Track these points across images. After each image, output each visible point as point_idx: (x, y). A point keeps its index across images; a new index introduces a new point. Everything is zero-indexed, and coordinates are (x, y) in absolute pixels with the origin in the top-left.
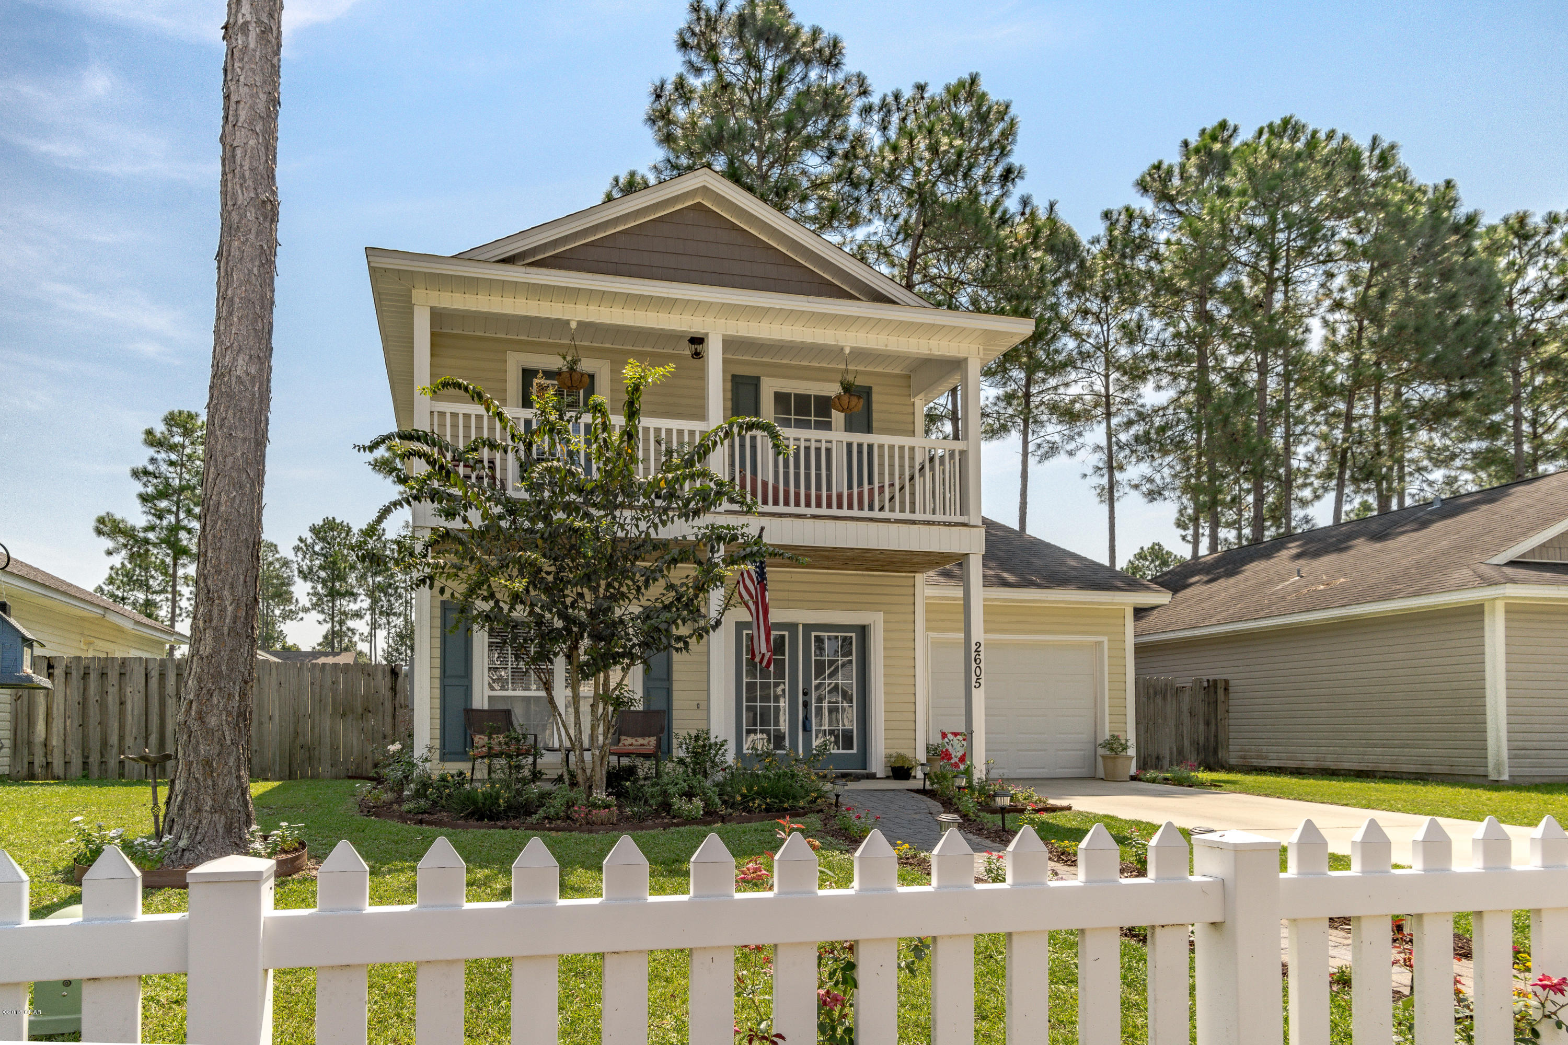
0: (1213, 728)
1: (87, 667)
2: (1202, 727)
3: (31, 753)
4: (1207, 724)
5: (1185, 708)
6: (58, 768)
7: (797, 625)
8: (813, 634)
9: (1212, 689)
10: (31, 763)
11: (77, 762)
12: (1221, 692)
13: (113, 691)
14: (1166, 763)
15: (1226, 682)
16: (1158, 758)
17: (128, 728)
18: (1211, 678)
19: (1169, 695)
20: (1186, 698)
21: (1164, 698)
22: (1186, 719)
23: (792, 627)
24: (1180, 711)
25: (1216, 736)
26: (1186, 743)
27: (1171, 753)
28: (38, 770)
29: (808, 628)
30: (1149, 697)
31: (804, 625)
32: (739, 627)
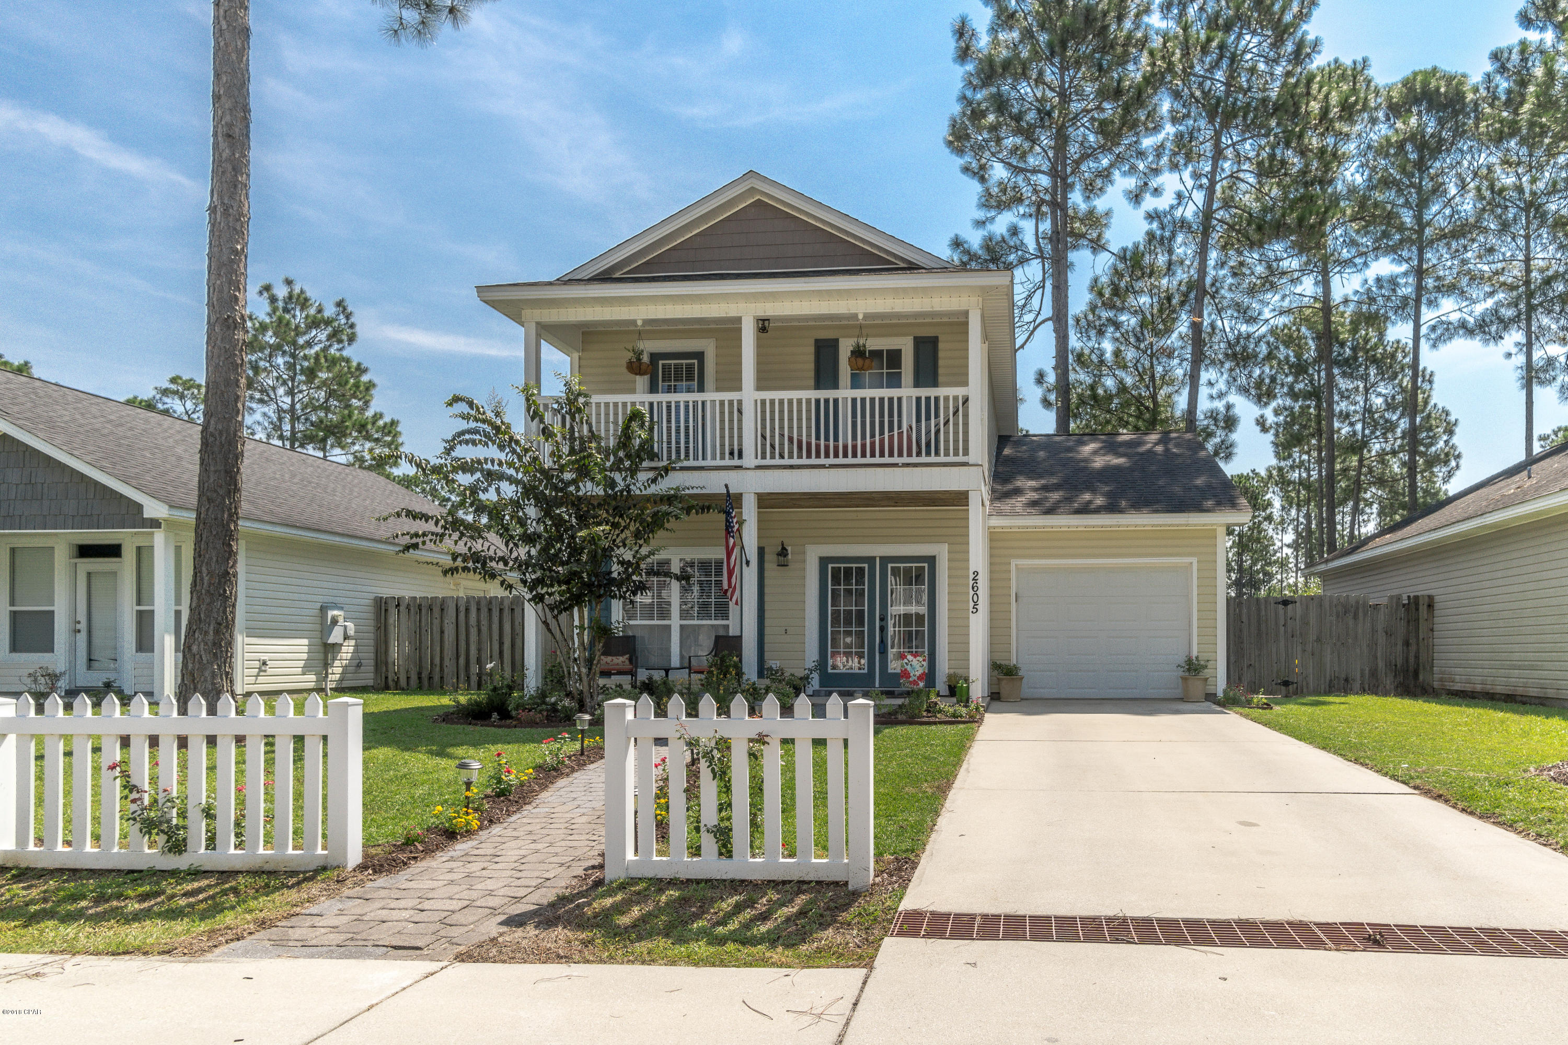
0: (1413, 648)
1: (420, 606)
2: (1399, 647)
3: (387, 670)
4: (1407, 644)
5: (1380, 627)
6: (403, 682)
7: (874, 558)
8: (890, 566)
9: (1413, 606)
10: (386, 678)
11: (414, 677)
12: (1423, 610)
13: (437, 622)
14: (1357, 685)
15: (1431, 598)
16: (1347, 680)
17: (446, 651)
18: (1412, 595)
19: (1361, 614)
20: (1382, 616)
21: (1356, 617)
22: (1381, 639)
23: (871, 560)
24: (1374, 631)
25: (1417, 657)
26: (1381, 664)
27: (1362, 676)
28: (391, 683)
29: (885, 560)
30: (1338, 616)
31: (881, 558)
32: (824, 561)
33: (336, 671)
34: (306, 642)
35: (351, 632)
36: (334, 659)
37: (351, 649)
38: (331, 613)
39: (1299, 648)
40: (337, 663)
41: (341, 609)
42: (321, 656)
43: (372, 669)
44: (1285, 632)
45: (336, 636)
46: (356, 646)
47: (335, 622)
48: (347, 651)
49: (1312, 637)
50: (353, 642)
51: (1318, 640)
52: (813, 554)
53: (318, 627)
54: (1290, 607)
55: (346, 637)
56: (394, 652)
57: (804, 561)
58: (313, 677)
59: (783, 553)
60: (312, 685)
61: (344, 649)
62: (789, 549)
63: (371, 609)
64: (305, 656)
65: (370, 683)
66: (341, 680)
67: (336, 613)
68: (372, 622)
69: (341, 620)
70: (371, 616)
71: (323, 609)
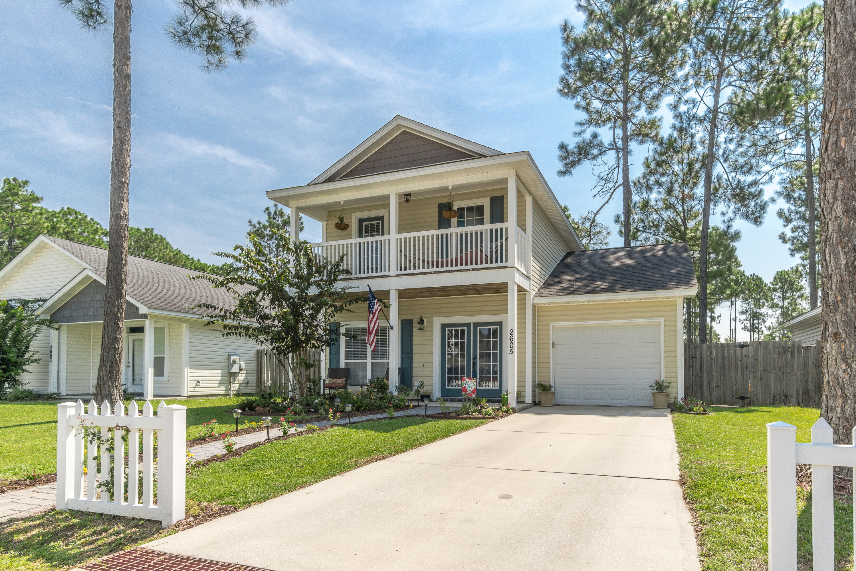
5: (810, 363)
7: (470, 324)
8: (478, 328)
10: (261, 389)
14: (793, 400)
16: (786, 396)
19: (796, 353)
20: (811, 356)
21: (792, 355)
23: (468, 325)
24: (806, 364)
27: (797, 394)
29: (476, 325)
30: (779, 354)
31: (474, 323)
32: (444, 326)
33: (235, 386)
34: (220, 371)
35: (243, 367)
36: (235, 380)
37: (244, 375)
38: (232, 358)
39: (752, 376)
40: (236, 382)
41: (238, 355)
42: (228, 378)
43: (255, 385)
44: (742, 365)
45: (235, 369)
46: (247, 373)
47: (234, 362)
48: (242, 376)
49: (761, 367)
50: (245, 372)
51: (765, 370)
52: (437, 322)
53: (227, 364)
54: (745, 349)
55: (240, 370)
56: (265, 377)
57: (432, 326)
58: (224, 389)
59: (422, 322)
60: (223, 392)
61: (240, 375)
62: (425, 320)
63: (255, 356)
64: (220, 378)
65: (254, 391)
66: (238, 390)
67: (235, 357)
68: (255, 362)
69: (238, 361)
70: (255, 359)
71: (229, 356)
